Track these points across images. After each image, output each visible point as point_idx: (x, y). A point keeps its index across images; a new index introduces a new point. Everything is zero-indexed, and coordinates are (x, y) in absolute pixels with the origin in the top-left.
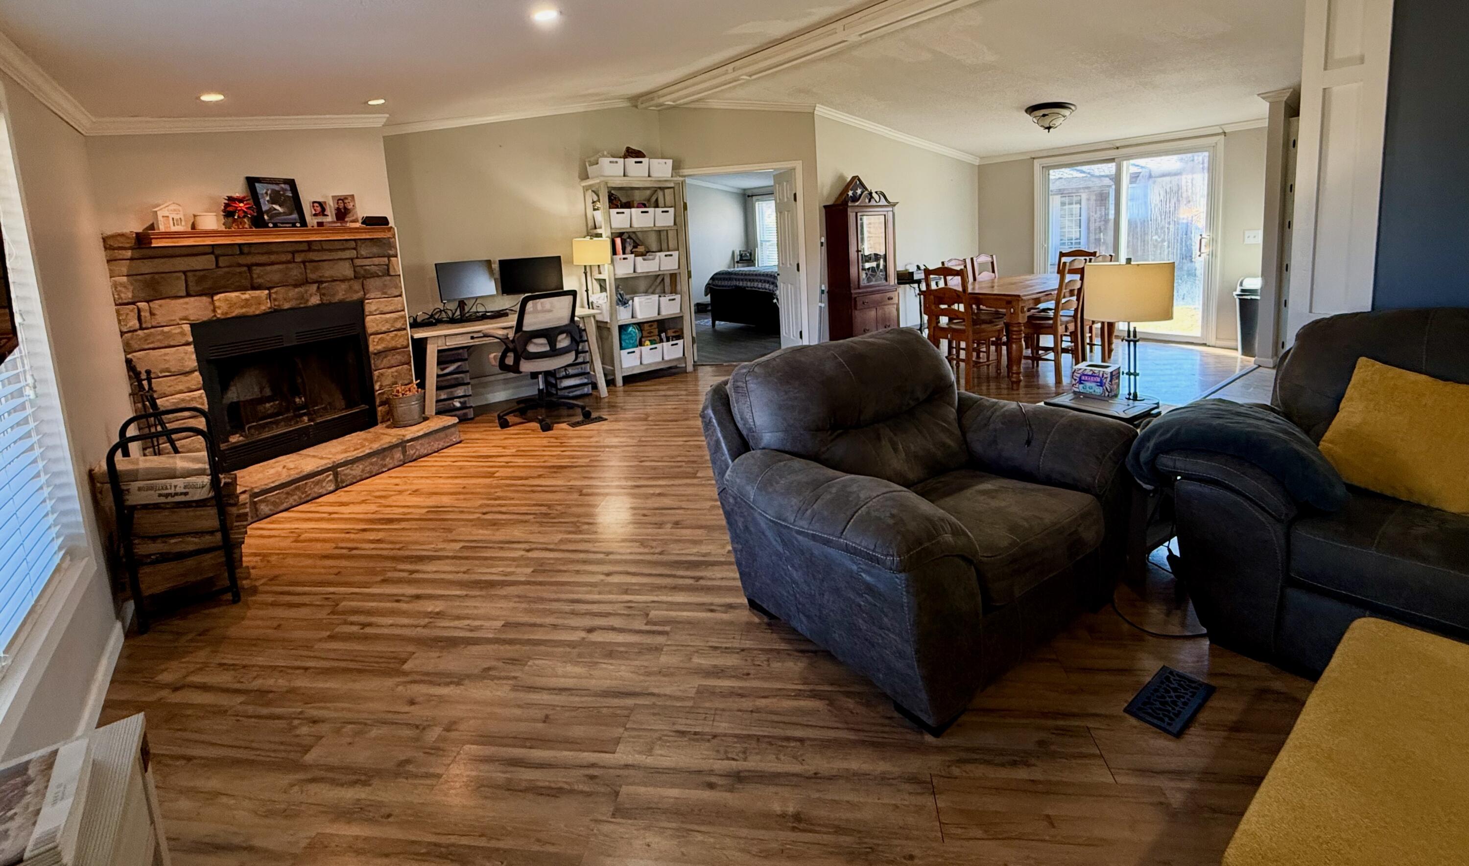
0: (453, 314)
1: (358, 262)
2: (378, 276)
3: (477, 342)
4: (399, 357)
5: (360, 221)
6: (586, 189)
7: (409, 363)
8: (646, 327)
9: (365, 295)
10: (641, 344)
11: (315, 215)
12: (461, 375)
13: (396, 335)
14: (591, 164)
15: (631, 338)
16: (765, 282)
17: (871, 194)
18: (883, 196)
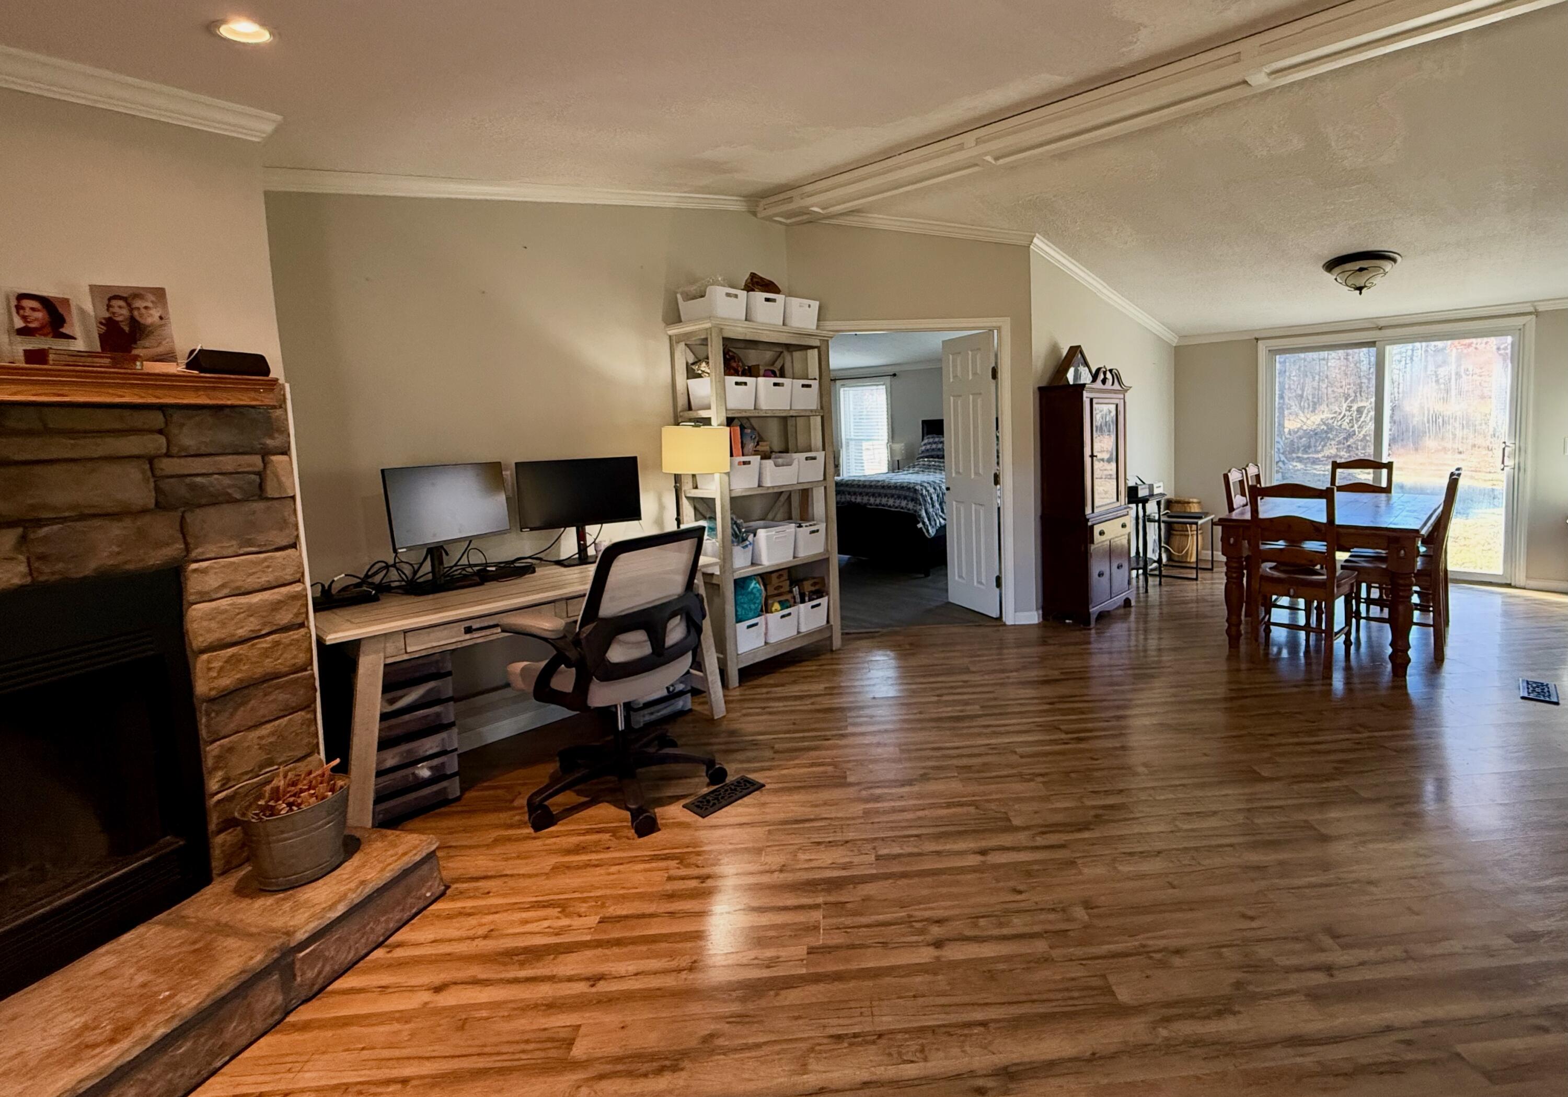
0: (415, 572)
1: (168, 466)
2: (232, 501)
3: (478, 638)
4: (281, 697)
5: (183, 361)
6: (673, 342)
7: (309, 706)
8: (774, 580)
9: (188, 550)
10: (766, 609)
11: (21, 332)
12: (437, 709)
13: (277, 644)
14: (690, 297)
15: (752, 601)
16: (899, 497)
17: (1105, 373)
18: (1117, 377)
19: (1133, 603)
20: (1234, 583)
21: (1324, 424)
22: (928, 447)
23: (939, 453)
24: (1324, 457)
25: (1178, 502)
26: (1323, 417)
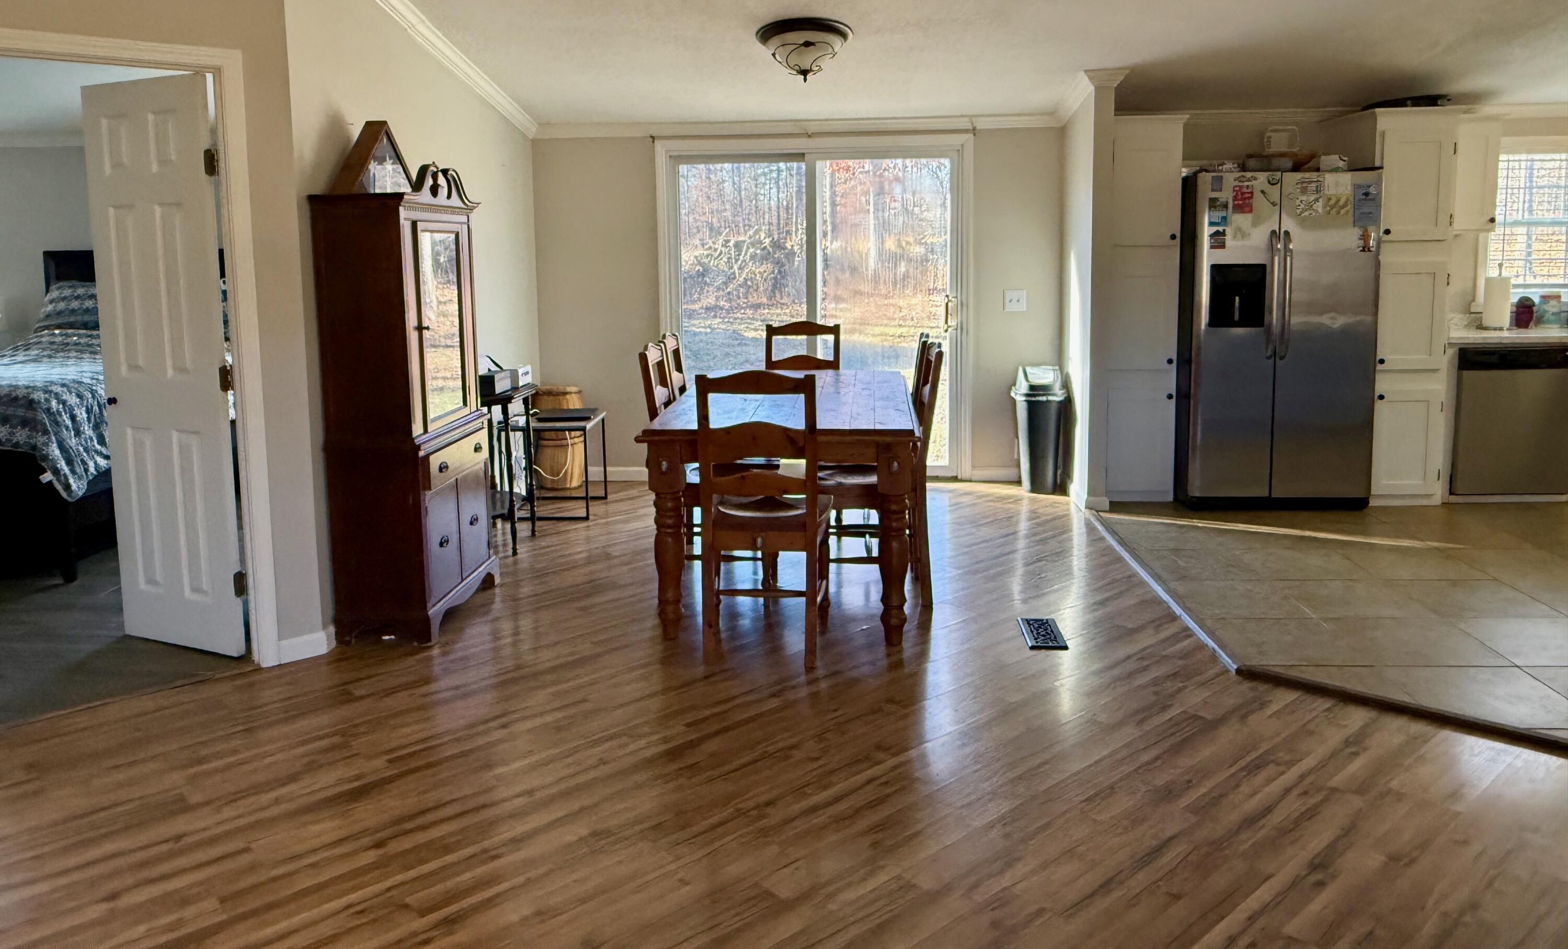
17: (435, 177)
18: (455, 185)
19: (497, 581)
20: (670, 535)
21: (700, 263)
22: (62, 306)
23: (86, 318)
24: (702, 308)
25: (549, 393)
26: (697, 253)
